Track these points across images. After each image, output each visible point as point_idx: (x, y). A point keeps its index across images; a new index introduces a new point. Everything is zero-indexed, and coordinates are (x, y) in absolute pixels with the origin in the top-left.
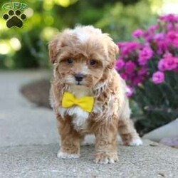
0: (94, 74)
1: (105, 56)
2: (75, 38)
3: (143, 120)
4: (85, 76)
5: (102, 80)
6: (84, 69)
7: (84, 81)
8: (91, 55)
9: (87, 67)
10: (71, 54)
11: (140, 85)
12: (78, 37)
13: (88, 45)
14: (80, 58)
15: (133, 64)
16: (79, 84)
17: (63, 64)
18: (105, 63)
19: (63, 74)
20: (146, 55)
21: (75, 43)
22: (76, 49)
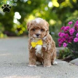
0: (42, 33)
3: (72, 56)
4: (40, 34)
5: (45, 36)
7: (39, 36)
8: (41, 27)
9: (40, 31)
10: (34, 27)
12: (37, 21)
13: (40, 24)
15: (68, 35)
16: (38, 37)
18: (46, 30)
19: (32, 34)
20: (72, 31)
21: (35, 23)
22: (36, 25)
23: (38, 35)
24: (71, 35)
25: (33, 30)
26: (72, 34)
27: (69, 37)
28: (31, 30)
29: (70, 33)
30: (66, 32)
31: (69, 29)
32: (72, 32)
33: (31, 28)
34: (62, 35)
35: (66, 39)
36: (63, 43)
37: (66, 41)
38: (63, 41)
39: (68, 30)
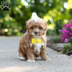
1: (44, 26)
4: (38, 32)
8: (39, 26)
10: (33, 26)
11: (71, 38)
14: (36, 26)
16: (36, 35)
19: (31, 32)
23: (36, 33)
25: (32, 28)
31: (70, 26)
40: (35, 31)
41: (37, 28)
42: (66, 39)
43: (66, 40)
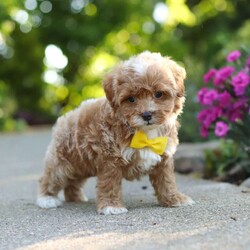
2: (132, 71)
4: (154, 113)
6: (151, 105)
9: (153, 102)
11: (237, 120)
14: (143, 93)
15: (229, 95)
16: (149, 124)
17: (125, 104)
20: (240, 82)
24: (238, 94)
26: (241, 93)
27: (232, 104)
28: (123, 101)
29: (236, 90)
30: (222, 86)
31: (230, 78)
32: (243, 85)
33: (122, 94)
34: (207, 98)
35: (224, 111)
36: (214, 123)
37: (225, 118)
38: (214, 119)
39: (228, 81)
40: (143, 111)
41: (150, 98)
42: (219, 124)
43: (220, 130)
